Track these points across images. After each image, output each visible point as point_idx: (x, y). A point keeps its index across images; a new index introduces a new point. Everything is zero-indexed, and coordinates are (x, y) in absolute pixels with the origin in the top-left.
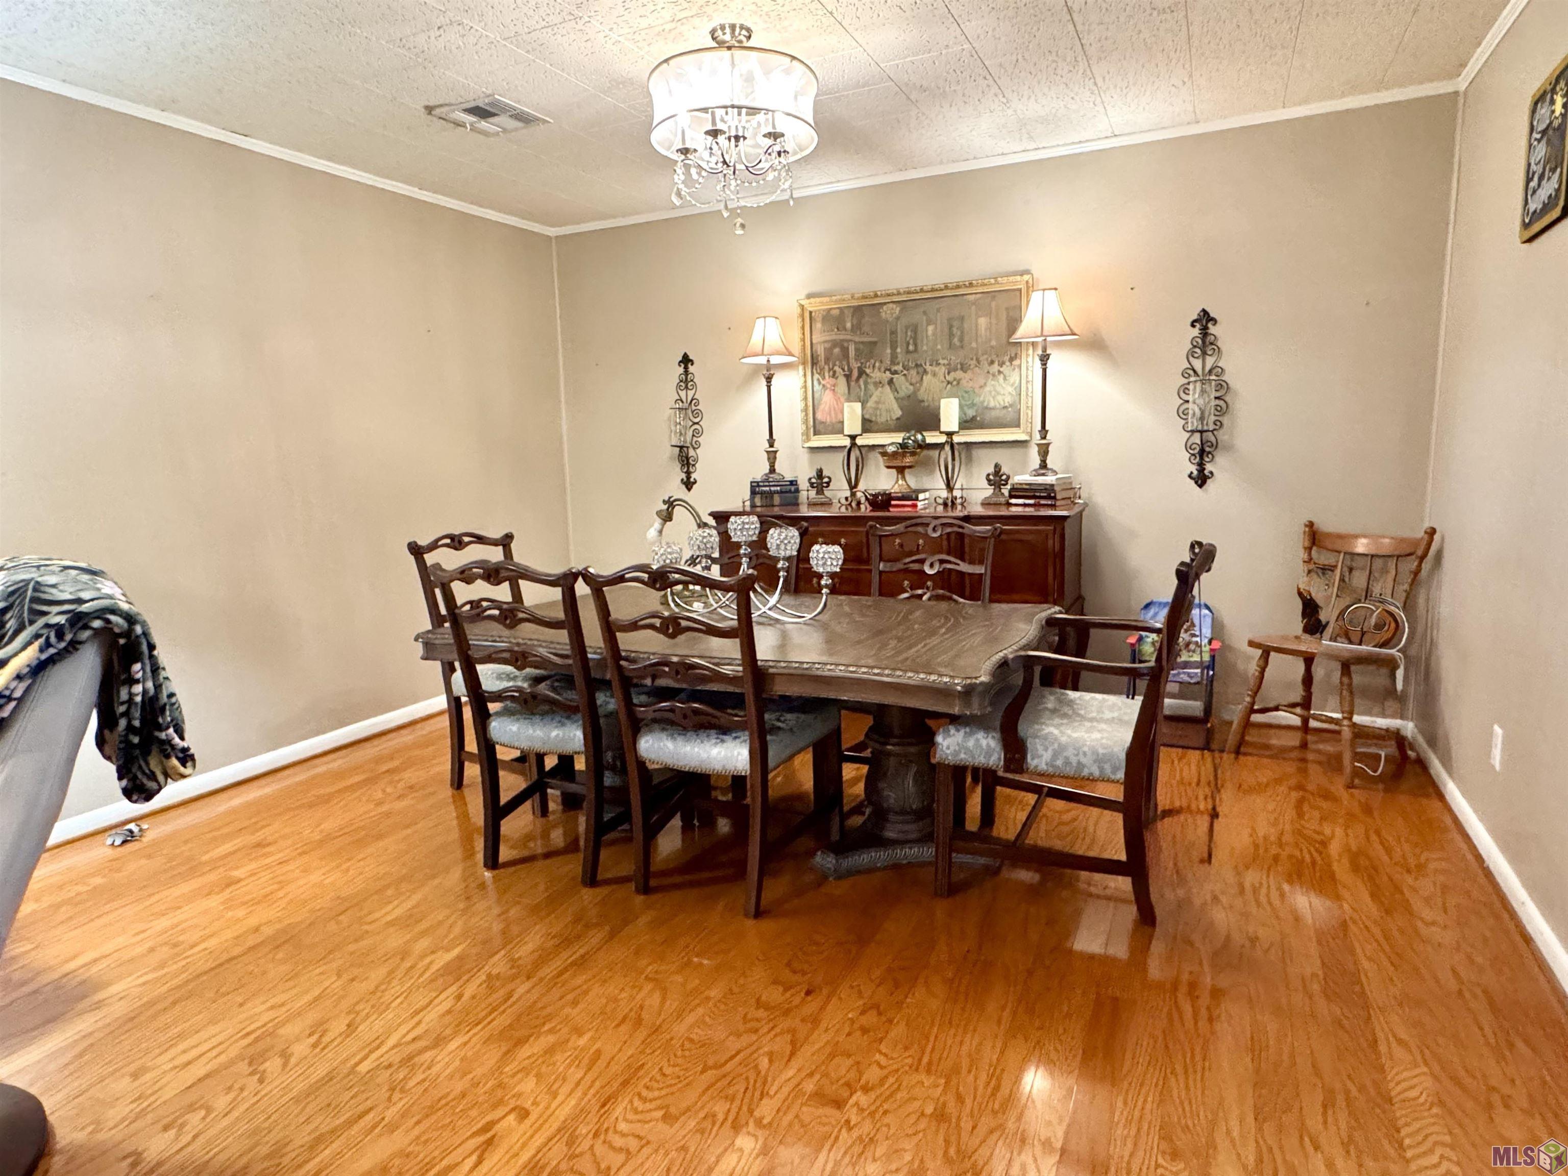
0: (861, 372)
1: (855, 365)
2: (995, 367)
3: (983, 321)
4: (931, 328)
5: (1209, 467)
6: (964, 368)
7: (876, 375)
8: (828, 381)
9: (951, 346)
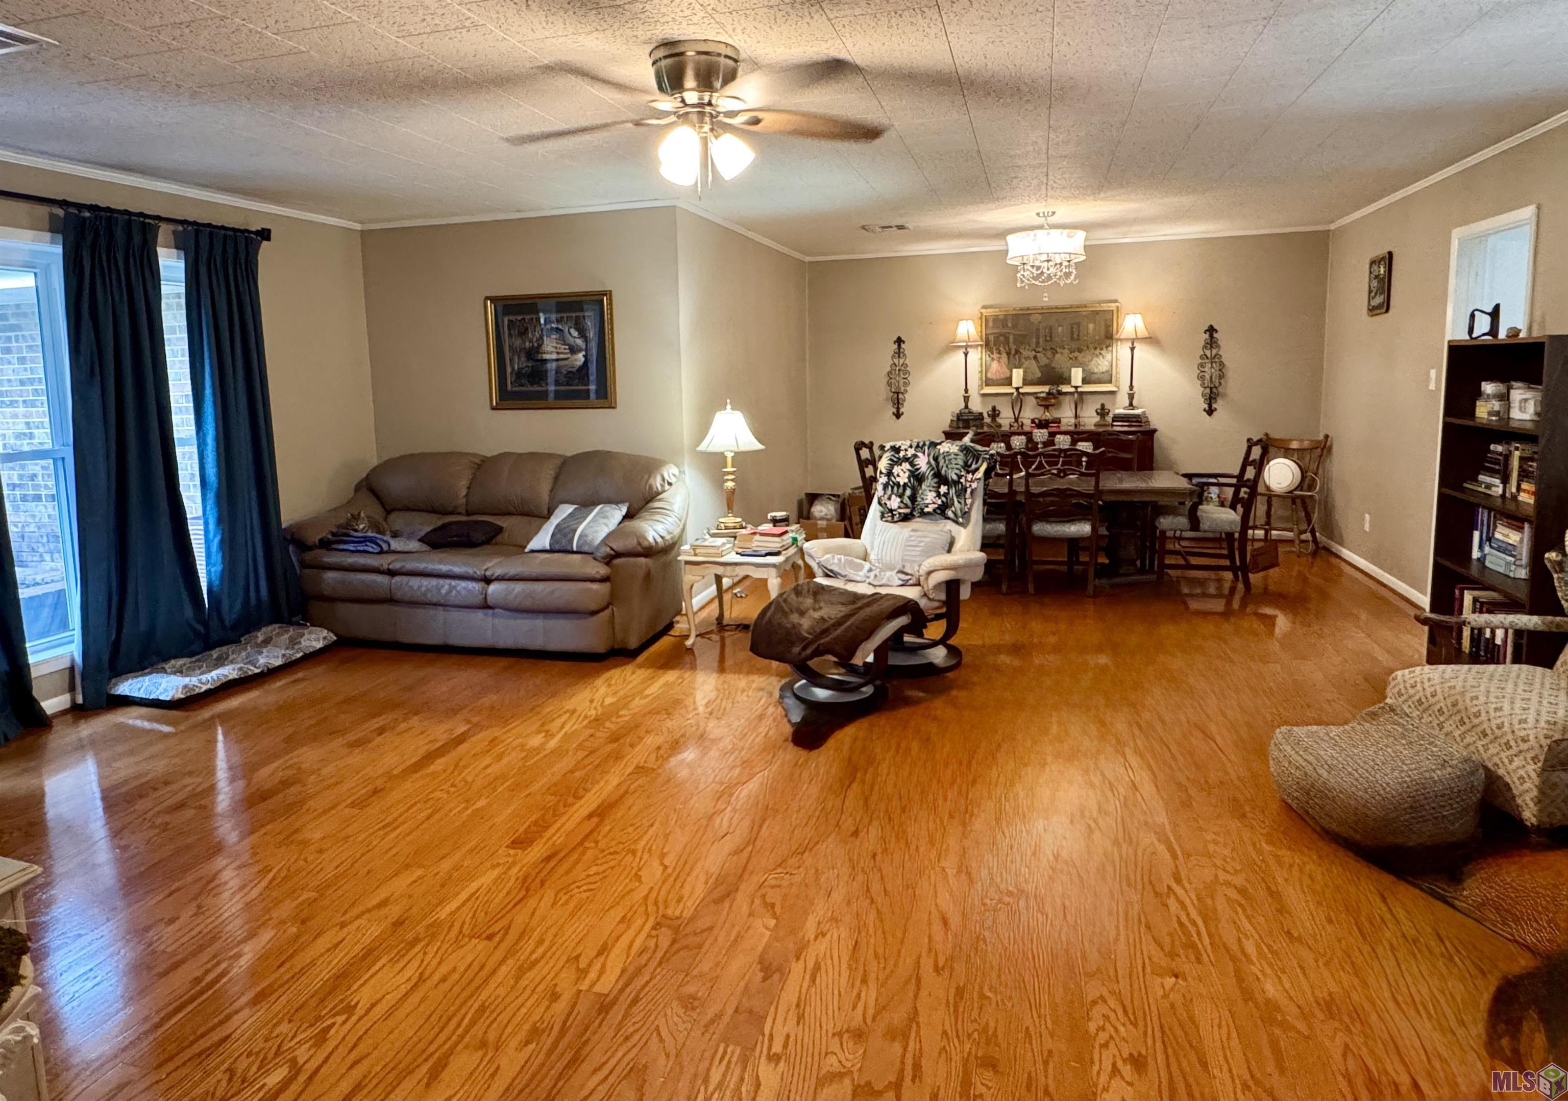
0: (1017, 352)
1: (1013, 347)
2: (1098, 351)
3: (1091, 326)
4: (1060, 329)
5: (1214, 406)
6: (1080, 351)
7: (1025, 353)
8: (995, 356)
9: (1072, 339)
